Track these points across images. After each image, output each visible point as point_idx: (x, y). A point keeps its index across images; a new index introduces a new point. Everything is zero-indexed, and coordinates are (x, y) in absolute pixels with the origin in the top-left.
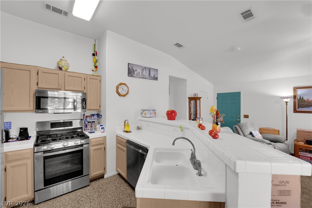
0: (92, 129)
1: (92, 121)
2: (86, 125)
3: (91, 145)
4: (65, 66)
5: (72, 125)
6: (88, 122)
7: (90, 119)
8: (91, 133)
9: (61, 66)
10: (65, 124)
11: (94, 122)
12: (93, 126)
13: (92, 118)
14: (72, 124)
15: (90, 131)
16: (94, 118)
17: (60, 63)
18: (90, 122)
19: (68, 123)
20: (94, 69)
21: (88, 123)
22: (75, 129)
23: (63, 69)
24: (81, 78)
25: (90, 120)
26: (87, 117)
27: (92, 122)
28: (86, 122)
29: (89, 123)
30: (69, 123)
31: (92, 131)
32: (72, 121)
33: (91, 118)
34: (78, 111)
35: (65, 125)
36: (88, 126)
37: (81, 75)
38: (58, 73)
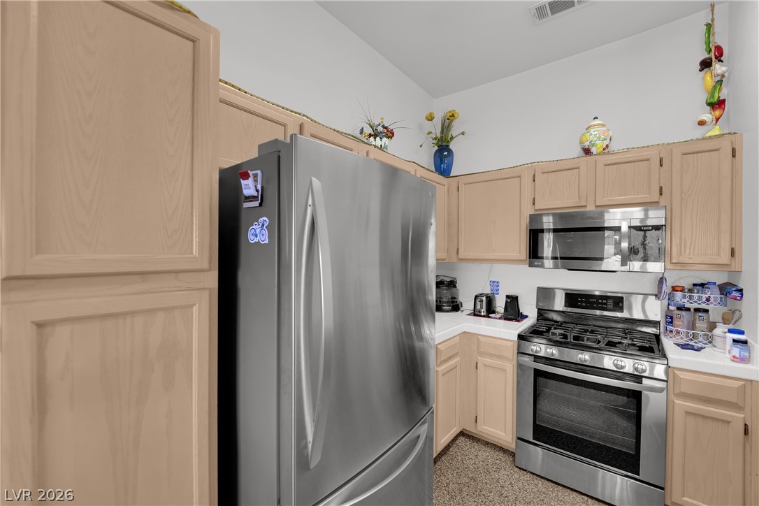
0: (694, 336)
1: (696, 306)
2: (672, 318)
3: (677, 391)
4: (597, 142)
5: (621, 310)
6: (679, 308)
7: (684, 297)
8: (684, 347)
9: (587, 144)
10: (600, 301)
11: (706, 311)
12: (702, 325)
13: (695, 295)
14: (620, 305)
15: (683, 342)
16: (704, 297)
17: (584, 139)
18: (688, 309)
19: (610, 302)
20: (708, 116)
21: (679, 312)
22: (633, 323)
23: (594, 150)
24: (648, 160)
25: (685, 300)
26: (674, 289)
27: (697, 310)
28: (672, 308)
29: (684, 313)
30: (614, 303)
31: (692, 343)
32: (622, 298)
33: (688, 295)
34: (634, 266)
35: (600, 303)
36: (676, 322)
37: (645, 154)
38: (577, 166)
